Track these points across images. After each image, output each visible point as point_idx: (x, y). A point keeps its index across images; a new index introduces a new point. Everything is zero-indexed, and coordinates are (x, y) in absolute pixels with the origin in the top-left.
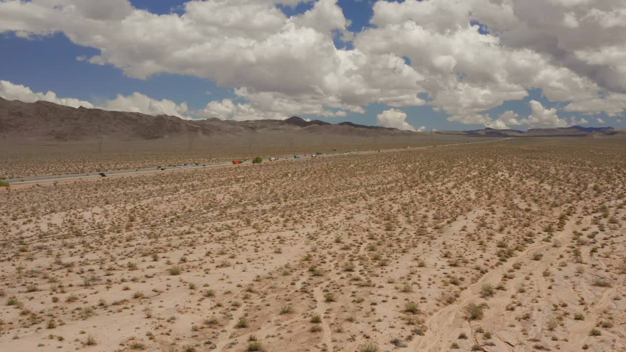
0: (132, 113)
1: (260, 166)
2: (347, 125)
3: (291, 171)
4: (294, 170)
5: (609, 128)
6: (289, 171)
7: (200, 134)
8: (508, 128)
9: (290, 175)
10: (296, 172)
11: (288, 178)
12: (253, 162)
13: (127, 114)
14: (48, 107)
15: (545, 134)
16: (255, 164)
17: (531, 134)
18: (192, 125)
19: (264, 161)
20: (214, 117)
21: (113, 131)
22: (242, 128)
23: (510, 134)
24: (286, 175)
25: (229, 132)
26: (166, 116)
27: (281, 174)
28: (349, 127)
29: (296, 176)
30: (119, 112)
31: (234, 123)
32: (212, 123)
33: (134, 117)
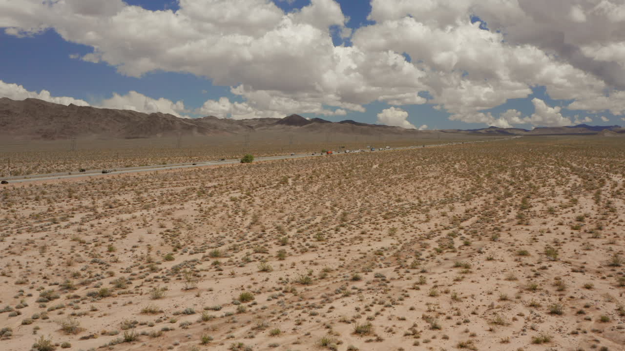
0: (125, 111)
1: (249, 168)
2: (348, 123)
3: (292, 175)
4: (297, 173)
5: (616, 126)
6: (290, 175)
7: (195, 132)
8: (511, 127)
9: (290, 181)
10: (299, 176)
11: (288, 188)
12: (242, 162)
13: (119, 112)
14: (37, 104)
15: (552, 132)
16: (243, 164)
17: (537, 132)
18: (187, 123)
19: (255, 161)
20: (210, 115)
21: (103, 129)
22: (239, 126)
23: (516, 132)
24: (285, 181)
25: (225, 130)
26: (160, 113)
27: (277, 180)
28: (350, 125)
29: (299, 184)
30: (111, 110)
31: (231, 121)
32: (209, 121)
33: (126, 115)
